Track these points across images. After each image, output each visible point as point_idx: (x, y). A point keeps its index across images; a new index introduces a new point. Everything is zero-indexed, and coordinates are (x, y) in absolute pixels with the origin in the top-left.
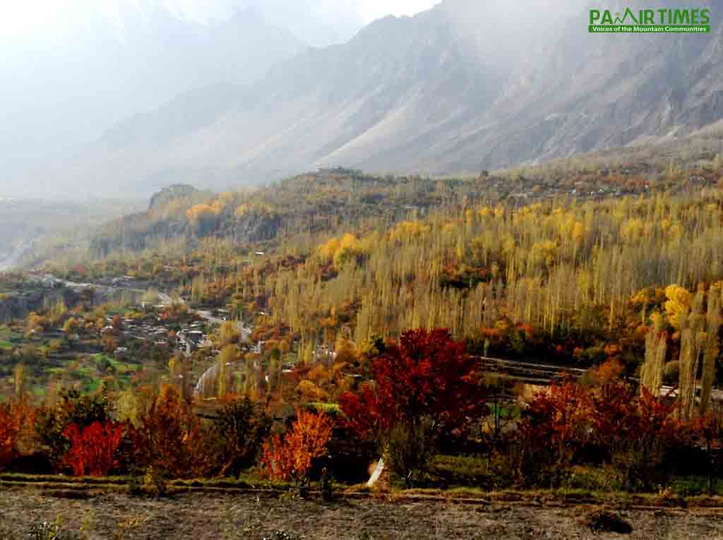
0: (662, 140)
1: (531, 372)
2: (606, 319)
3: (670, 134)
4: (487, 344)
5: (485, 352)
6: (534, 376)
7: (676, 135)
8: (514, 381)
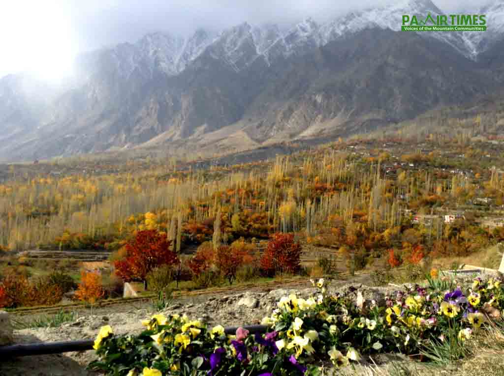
0: (122, 149)
1: (84, 256)
2: (118, 229)
3: (126, 147)
4: (61, 244)
5: (60, 249)
6: (86, 258)
7: (128, 147)
8: (77, 261)
